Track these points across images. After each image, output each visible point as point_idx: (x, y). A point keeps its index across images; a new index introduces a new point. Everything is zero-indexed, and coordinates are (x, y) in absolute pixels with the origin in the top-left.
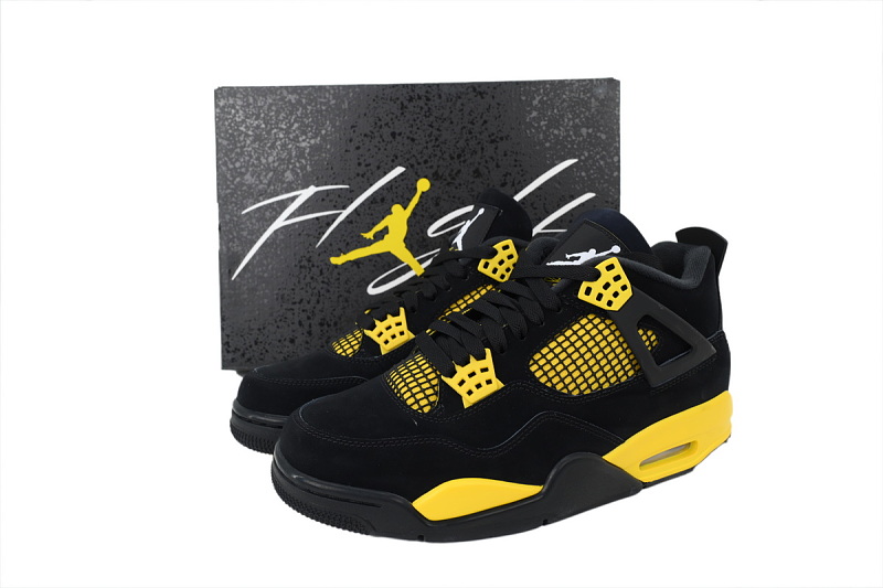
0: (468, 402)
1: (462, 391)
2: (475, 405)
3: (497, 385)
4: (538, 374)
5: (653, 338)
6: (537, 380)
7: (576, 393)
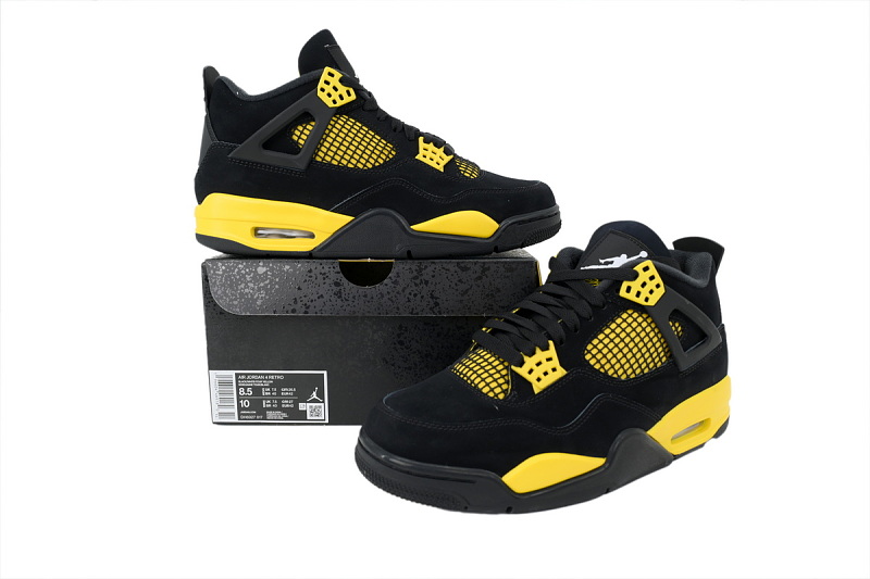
0: (538, 388)
1: (531, 378)
2: (545, 390)
3: (561, 372)
4: (592, 362)
5: (680, 329)
6: (592, 367)
7: (623, 377)
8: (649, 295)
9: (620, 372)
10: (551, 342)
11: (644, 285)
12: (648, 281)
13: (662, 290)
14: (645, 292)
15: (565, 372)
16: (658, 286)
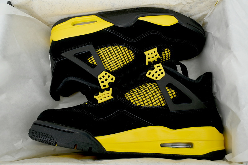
8: (105, 75)
9: (122, 49)
10: (147, 64)
11: (106, 80)
12: (105, 81)
13: (99, 76)
14: (106, 77)
15: (145, 53)
16: (101, 79)
